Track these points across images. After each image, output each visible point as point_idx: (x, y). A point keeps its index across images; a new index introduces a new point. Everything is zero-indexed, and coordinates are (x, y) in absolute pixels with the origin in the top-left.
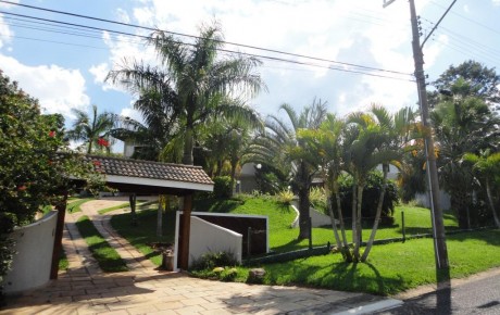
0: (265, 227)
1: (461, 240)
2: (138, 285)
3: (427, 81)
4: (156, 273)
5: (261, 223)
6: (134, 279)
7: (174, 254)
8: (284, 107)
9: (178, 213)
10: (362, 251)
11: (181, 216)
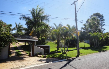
0: (49, 48)
1: (88, 49)
2: (24, 58)
3: (77, 20)
4: (28, 56)
5: (49, 47)
6: (23, 57)
7: (31, 53)
8: (54, 24)
9: (32, 45)
10: (65, 52)
11: (33, 46)
